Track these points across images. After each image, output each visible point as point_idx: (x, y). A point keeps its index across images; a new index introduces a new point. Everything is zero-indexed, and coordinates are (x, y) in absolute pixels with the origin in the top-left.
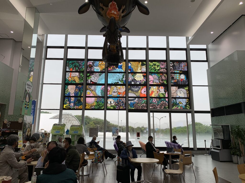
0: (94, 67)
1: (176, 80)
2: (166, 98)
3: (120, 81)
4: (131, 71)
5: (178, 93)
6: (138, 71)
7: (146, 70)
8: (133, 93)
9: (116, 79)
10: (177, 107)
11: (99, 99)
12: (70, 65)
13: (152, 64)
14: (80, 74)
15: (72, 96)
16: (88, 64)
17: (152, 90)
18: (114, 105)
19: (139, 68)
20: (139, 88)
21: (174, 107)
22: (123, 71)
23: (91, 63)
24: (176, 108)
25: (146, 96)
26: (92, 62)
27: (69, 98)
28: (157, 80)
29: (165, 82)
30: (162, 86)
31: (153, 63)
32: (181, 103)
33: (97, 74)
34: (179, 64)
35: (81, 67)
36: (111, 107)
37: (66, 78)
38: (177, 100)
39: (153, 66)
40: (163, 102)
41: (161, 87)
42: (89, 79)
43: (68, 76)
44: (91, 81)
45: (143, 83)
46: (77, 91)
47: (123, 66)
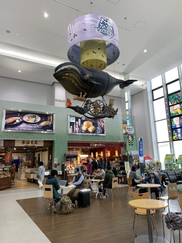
12: (171, 99)
14: (180, 105)
15: (178, 127)
27: (176, 130)
35: (180, 98)
37: (171, 112)
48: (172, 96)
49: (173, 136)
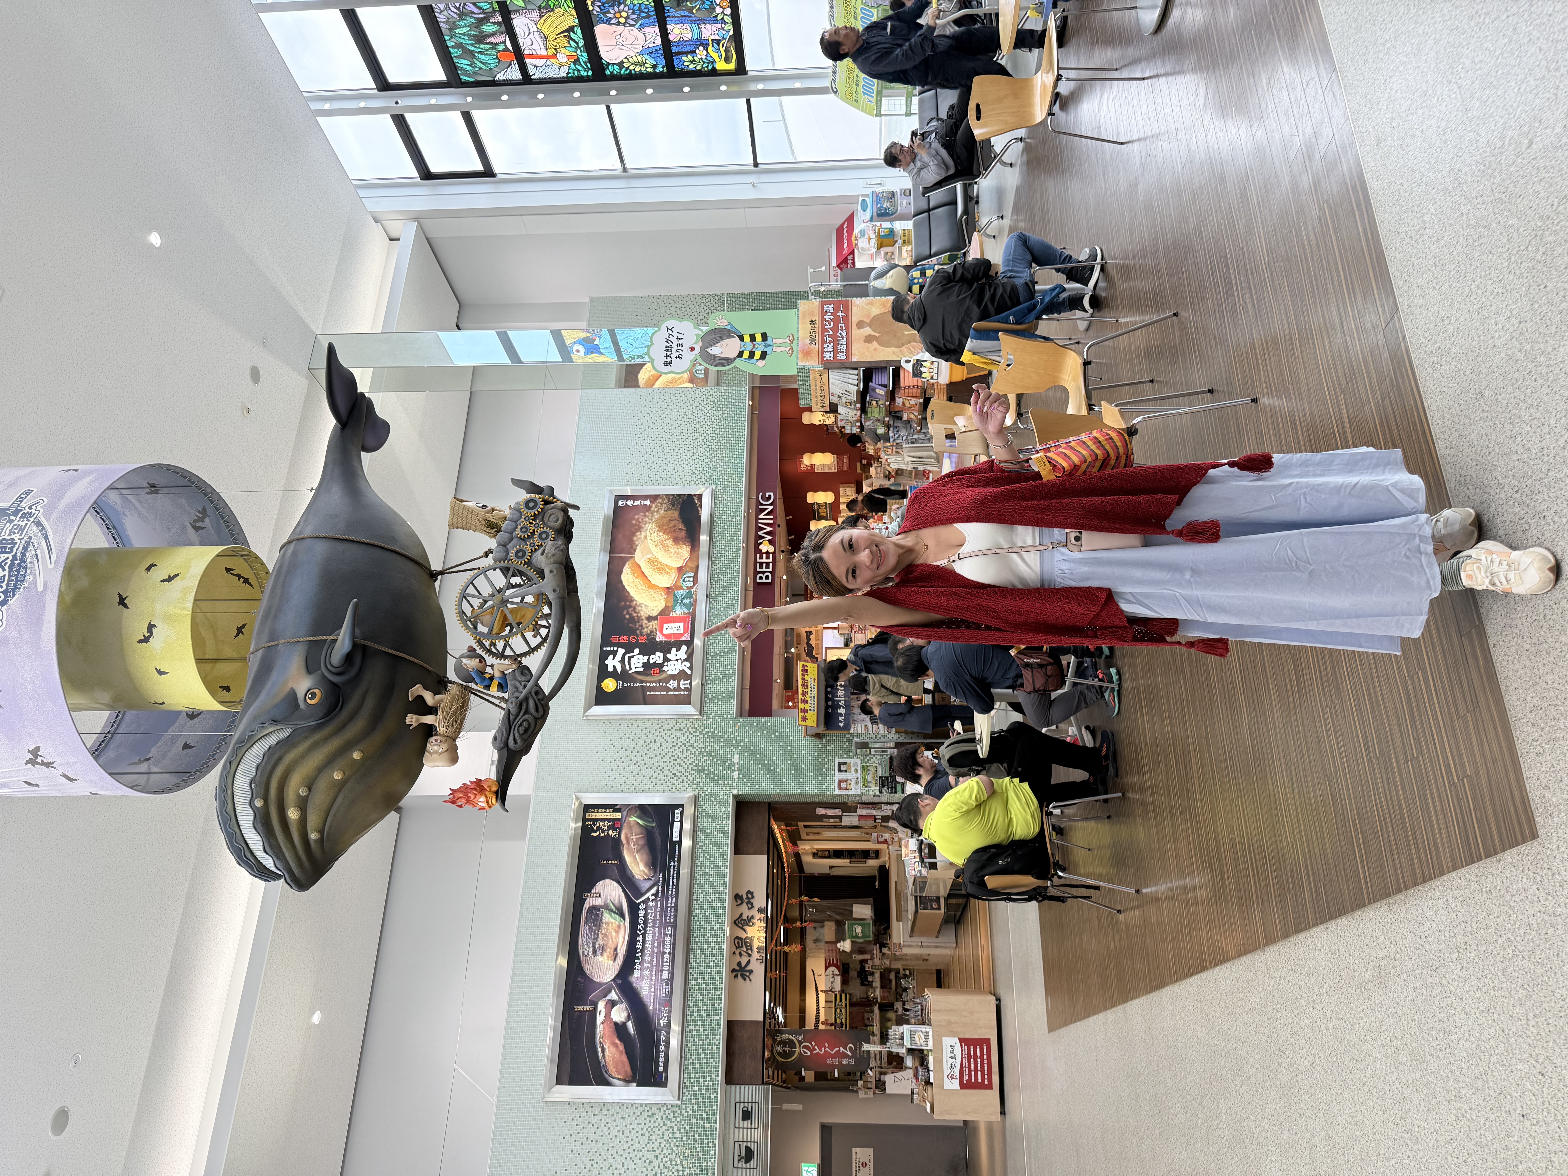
12: (478, 63)
14: (519, 11)
15: (658, 38)
27: (674, 49)
35: (471, 8)
37: (564, 75)
43: (548, 70)
48: (458, 57)
49: (714, 72)
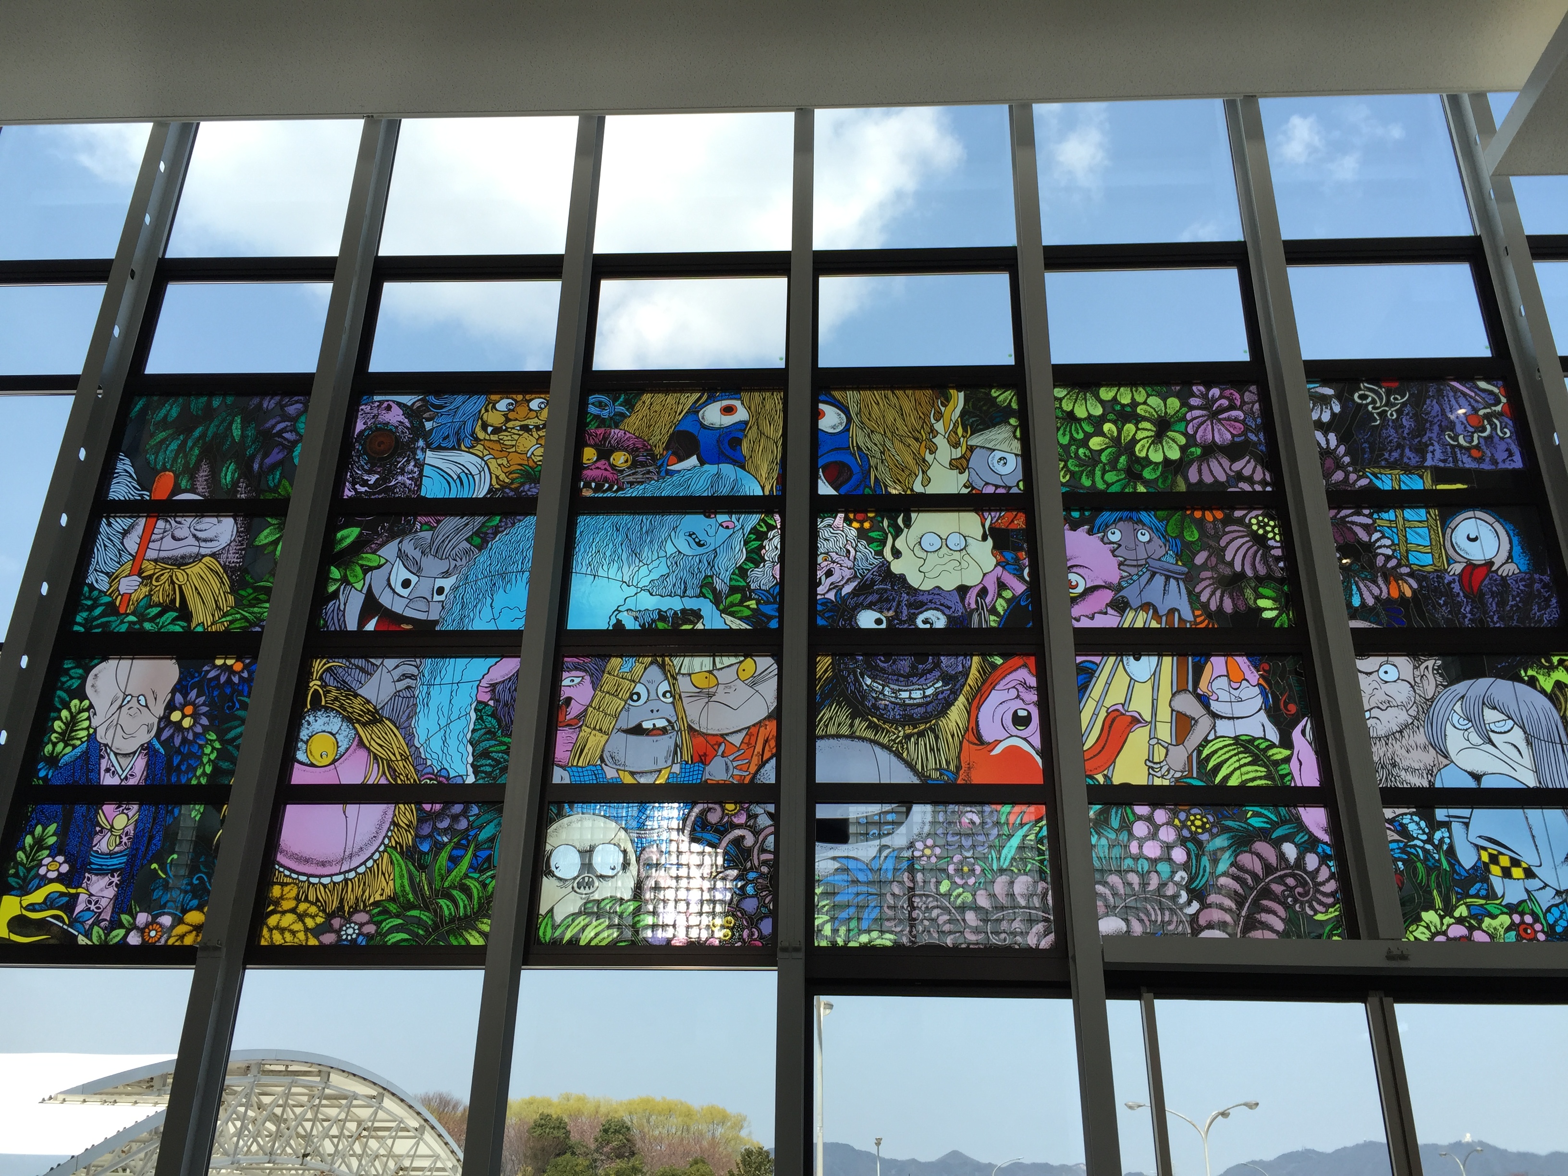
0: (420, 455)
1: (1400, 577)
2: (1308, 797)
3: (717, 602)
4: (843, 491)
5: (1455, 740)
6: (927, 481)
7: (1019, 475)
8: (870, 734)
9: (672, 579)
10: (1460, 921)
11: (445, 824)
12: (162, 435)
13: (1098, 411)
14: (247, 533)
15: (115, 781)
16: (360, 426)
17: (1115, 697)
18: (627, 895)
19: (945, 452)
20: (947, 678)
21: (1429, 916)
22: (753, 489)
23: (395, 417)
24: (1457, 931)
25: (1039, 780)
26: (408, 400)
27: (80, 809)
28: (1159, 580)
29: (1262, 603)
30: (1228, 651)
31: (1106, 394)
32: (1505, 861)
33: (450, 523)
34: (1417, 401)
35: (276, 455)
36: (582, 921)
37: (91, 579)
38: (1447, 825)
39: (1107, 427)
40: (1273, 860)
41: (1217, 664)
42: (345, 581)
43: (112, 553)
44: (371, 606)
45: (993, 621)
46: (187, 723)
47: (752, 434)
48: (185, 409)
